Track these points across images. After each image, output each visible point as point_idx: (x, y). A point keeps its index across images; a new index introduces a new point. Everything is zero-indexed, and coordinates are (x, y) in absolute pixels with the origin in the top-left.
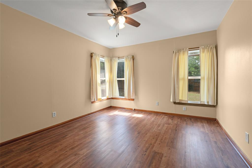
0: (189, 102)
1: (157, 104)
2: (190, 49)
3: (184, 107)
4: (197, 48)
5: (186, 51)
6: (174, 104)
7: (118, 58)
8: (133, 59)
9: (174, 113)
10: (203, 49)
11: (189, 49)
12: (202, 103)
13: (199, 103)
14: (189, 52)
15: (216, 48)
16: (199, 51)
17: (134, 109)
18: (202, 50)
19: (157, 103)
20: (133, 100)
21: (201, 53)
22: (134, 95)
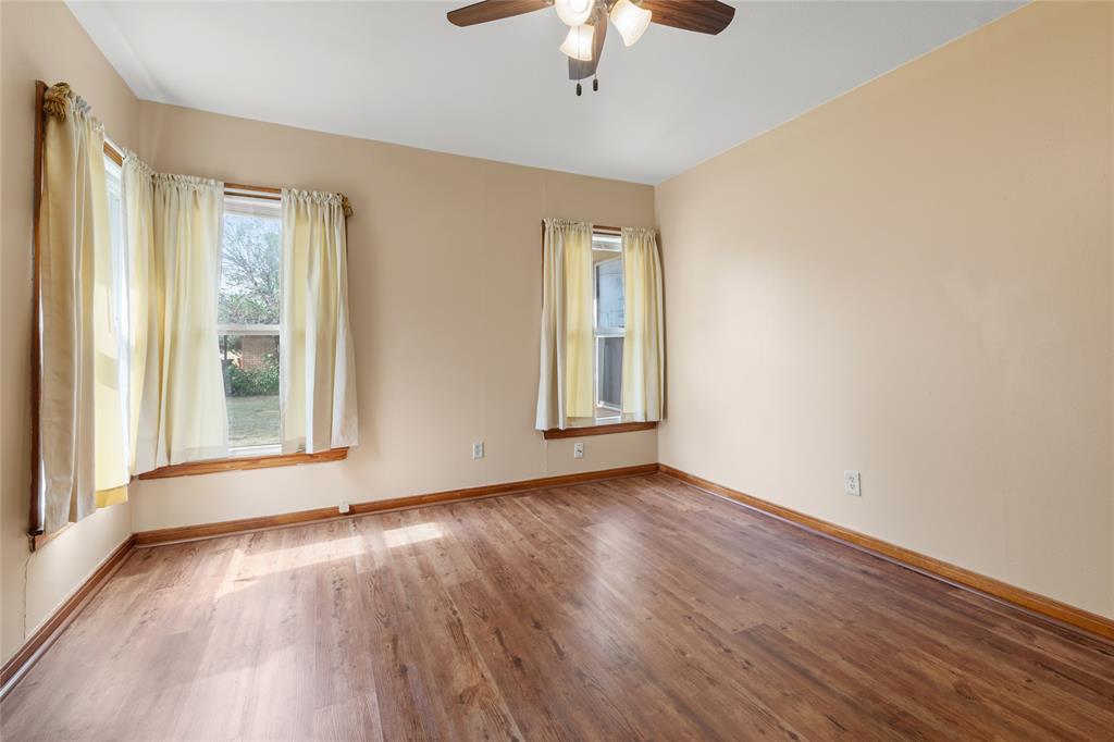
0: (599, 422)
1: (477, 453)
2: (600, 229)
3: (577, 444)
4: (614, 230)
5: (585, 231)
6: (546, 438)
7: (227, 185)
8: (346, 217)
9: (546, 476)
10: (630, 237)
11: (595, 227)
12: (628, 420)
13: (619, 419)
14: (596, 238)
15: (658, 239)
16: (618, 240)
17: (351, 507)
18: (627, 238)
19: (477, 447)
20: (341, 454)
21: (626, 250)
22: (355, 426)
